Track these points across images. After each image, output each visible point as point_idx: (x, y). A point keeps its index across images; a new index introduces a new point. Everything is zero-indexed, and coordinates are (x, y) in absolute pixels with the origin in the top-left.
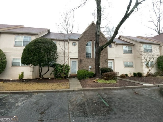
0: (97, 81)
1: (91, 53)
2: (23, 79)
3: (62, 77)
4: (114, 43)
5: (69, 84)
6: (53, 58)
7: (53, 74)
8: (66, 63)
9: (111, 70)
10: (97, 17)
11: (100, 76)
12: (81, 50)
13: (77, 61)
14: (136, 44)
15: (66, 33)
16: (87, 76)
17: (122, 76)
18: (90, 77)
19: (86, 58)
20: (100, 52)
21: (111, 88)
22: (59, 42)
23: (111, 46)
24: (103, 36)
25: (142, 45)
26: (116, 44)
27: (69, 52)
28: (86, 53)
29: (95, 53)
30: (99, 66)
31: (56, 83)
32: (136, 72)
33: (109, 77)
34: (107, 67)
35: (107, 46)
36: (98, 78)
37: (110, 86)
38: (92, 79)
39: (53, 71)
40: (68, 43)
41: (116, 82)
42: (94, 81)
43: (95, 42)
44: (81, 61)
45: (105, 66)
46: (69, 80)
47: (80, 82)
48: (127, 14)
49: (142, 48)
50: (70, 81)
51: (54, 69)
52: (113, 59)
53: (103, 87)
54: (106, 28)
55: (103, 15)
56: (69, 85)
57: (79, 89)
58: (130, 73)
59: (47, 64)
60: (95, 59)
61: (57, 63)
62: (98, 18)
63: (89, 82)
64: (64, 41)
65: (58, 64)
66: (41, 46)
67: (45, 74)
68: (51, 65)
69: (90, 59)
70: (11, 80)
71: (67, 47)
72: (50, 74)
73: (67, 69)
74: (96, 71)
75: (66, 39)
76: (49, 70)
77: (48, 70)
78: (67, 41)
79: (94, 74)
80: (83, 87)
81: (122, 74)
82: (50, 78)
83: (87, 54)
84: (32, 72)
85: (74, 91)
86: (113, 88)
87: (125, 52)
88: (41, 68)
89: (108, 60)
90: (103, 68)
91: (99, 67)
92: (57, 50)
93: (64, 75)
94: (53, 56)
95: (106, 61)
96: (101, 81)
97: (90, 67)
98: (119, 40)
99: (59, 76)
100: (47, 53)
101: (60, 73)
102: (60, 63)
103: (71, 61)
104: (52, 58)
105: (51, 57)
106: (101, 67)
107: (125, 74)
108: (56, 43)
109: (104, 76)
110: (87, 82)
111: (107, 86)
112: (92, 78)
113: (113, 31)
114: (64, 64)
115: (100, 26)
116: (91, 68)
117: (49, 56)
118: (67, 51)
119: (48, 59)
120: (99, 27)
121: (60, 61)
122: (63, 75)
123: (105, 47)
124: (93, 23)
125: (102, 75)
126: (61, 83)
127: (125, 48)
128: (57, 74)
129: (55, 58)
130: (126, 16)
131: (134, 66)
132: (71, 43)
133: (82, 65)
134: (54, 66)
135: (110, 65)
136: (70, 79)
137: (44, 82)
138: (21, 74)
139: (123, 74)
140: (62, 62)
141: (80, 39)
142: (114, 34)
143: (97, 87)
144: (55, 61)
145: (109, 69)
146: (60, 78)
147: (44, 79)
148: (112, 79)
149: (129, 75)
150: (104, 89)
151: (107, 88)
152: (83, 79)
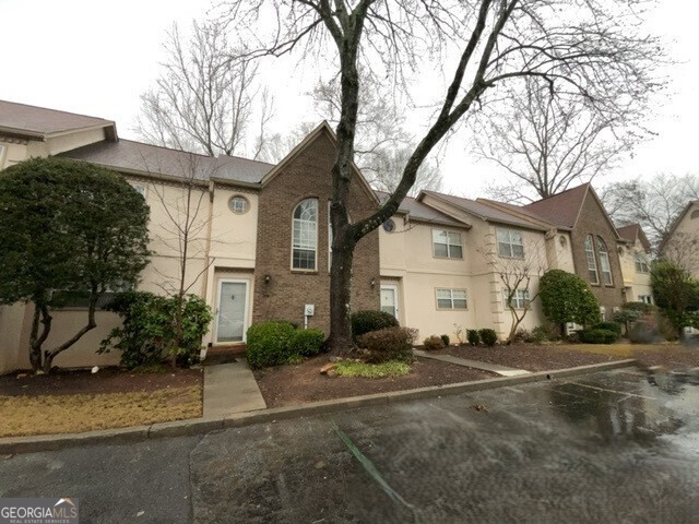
0: (336, 368)
1: (316, 250)
3: (165, 363)
4: (402, 215)
5: (202, 394)
6: (123, 264)
7: (118, 346)
8: (190, 292)
9: (389, 321)
10: (340, 108)
11: (350, 347)
12: (272, 233)
13: (247, 282)
14: (476, 226)
15: (203, 151)
16: (293, 352)
18: (305, 355)
19: (292, 268)
20: (351, 248)
21: (390, 394)
22: (159, 188)
23: (390, 228)
24: (363, 185)
25: (492, 229)
26: (407, 219)
27: (208, 240)
28: (293, 248)
29: (330, 250)
30: (347, 305)
31: (130, 394)
32: (478, 328)
33: (383, 350)
34: (375, 309)
35: (377, 226)
36: (338, 358)
37: (387, 388)
38: (317, 364)
39: (116, 333)
40: (207, 195)
41: (407, 368)
42: (323, 370)
43: (329, 203)
44: (267, 282)
45: (369, 306)
46: (201, 375)
47: (257, 380)
48: (448, 116)
49: (493, 240)
50: (207, 376)
51: (124, 318)
52: (398, 279)
53: (358, 395)
54: (375, 155)
55: (365, 103)
56: (202, 399)
57: (252, 414)
58: (456, 330)
59: (83, 295)
60: (332, 275)
61: (141, 288)
62: (343, 113)
63: (302, 374)
64: (189, 185)
65: (146, 297)
66: (55, 198)
67: (66, 347)
68: (107, 300)
69: (309, 274)
71: (203, 215)
72: (99, 347)
73: (193, 320)
74: (332, 326)
75: (201, 175)
76: (91, 325)
77: (87, 324)
78: (204, 187)
79: (325, 339)
80: (269, 405)
81: (429, 336)
82: (95, 370)
83: (296, 254)
85: (223, 425)
86: (397, 393)
87: (440, 252)
88: (45, 314)
89: (382, 282)
90: (359, 315)
91: (343, 310)
92: (148, 228)
93: (180, 350)
94: (122, 253)
95: (374, 282)
96: (348, 370)
97: (309, 308)
98: (420, 207)
99: (149, 355)
100: (91, 237)
101: (158, 338)
102: (157, 292)
103: (216, 280)
104: (114, 263)
105: (111, 256)
106: (353, 307)
107: (439, 335)
108: (144, 193)
109: (366, 347)
110: (292, 376)
111: (377, 391)
112: (315, 360)
113: (398, 169)
114: (182, 293)
115: (351, 146)
116: (312, 312)
117: (99, 252)
118: (203, 234)
119: (91, 266)
120: (346, 149)
121: (158, 281)
122: (172, 352)
123: (371, 229)
124: (324, 129)
125: (355, 340)
126: (160, 392)
127: (438, 236)
128: (137, 349)
129: (131, 262)
130: (444, 123)
131: (469, 304)
132: (223, 196)
133: (274, 299)
134: (121, 304)
135: (387, 300)
136: (207, 370)
137: (54, 391)
139: (432, 337)
140: (167, 287)
141: (267, 187)
142: (401, 183)
143: (335, 397)
144: (132, 280)
145: (384, 315)
146: (156, 368)
147: (55, 372)
148: (394, 357)
149: (453, 340)
150: (364, 404)
151: (373, 400)
152: (274, 365)
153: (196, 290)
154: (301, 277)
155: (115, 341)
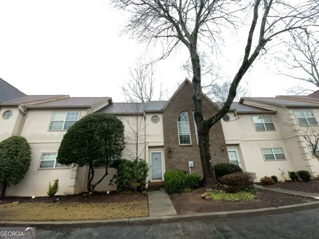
0: (210, 195)
1: (190, 134)
2: (57, 194)
3: (133, 190)
4: (233, 111)
5: (148, 205)
6: (116, 149)
7: (116, 182)
8: (140, 158)
9: (235, 169)
10: (192, 71)
11: (216, 183)
12: (170, 130)
13: (161, 152)
14: (279, 111)
15: (140, 101)
16: (186, 186)
17: (266, 182)
18: (192, 187)
19: (180, 144)
20: (208, 131)
22: (127, 118)
23: (227, 119)
24: (208, 101)
25: (291, 111)
26: (236, 113)
27: (145, 135)
28: (179, 135)
29: (197, 134)
30: (210, 161)
31: (121, 204)
32: (296, 170)
33: (235, 185)
34: (227, 162)
35: (219, 119)
36: (210, 190)
37: (242, 207)
38: (198, 192)
39: (115, 177)
40: (143, 118)
41: (253, 196)
42: (203, 196)
43: (193, 112)
44: (170, 151)
45: (222, 161)
46: (147, 196)
47: (171, 200)
48: (247, 61)
49: (293, 117)
50: (149, 197)
51: (117, 170)
52: (237, 145)
53: (225, 211)
54: (212, 87)
55: (204, 66)
56: (148, 208)
57: (171, 217)
58: (280, 172)
59: (104, 162)
60: (199, 146)
61: (123, 158)
62: (194, 73)
63: (192, 198)
64: (136, 115)
65: (124, 161)
66: (95, 127)
67: (99, 182)
68: (111, 163)
69: (188, 146)
70: (33, 197)
71: (143, 126)
72: (109, 183)
73: (142, 171)
74: (204, 173)
75: (141, 111)
76: (107, 174)
77: (105, 173)
78: (142, 115)
79: (201, 179)
80: (179, 213)
81: (263, 176)
82: (108, 192)
83: (181, 137)
84: (74, 180)
85: (159, 221)
86: (249, 211)
87: (260, 128)
88: (92, 170)
89: (227, 147)
90: (218, 166)
91: (209, 164)
92: (124, 133)
93: (138, 184)
94: (115, 144)
95: (223, 148)
96: (218, 196)
97: (191, 163)
98: (242, 106)
99: (127, 186)
100: (106, 140)
101: (129, 179)
102: (128, 159)
103: (149, 152)
104: (114, 149)
105: (112, 146)
106: (214, 162)
107: (270, 175)
108: (122, 121)
109: (225, 184)
110: (187, 198)
111: (235, 209)
112: (198, 190)
113: (226, 90)
114: (137, 159)
115: (200, 85)
116: (192, 165)
117: (109, 145)
118: (143, 133)
119: (106, 150)
120: (198, 87)
121: (128, 155)
122: (135, 185)
123: (216, 121)
124: (187, 82)
125: (218, 180)
126: (131, 203)
127: (256, 120)
128: (122, 183)
129: (119, 148)
130: (246, 64)
131: (286, 156)
132: (149, 117)
133: (174, 159)
134: (118, 164)
135: (232, 157)
136: (149, 193)
137: (95, 201)
138: (53, 184)
139: (265, 177)
140: (132, 156)
141: (165, 110)
142: (229, 96)
143: (212, 211)
144: (119, 155)
145: (232, 165)
146: (129, 192)
147: (96, 193)
148: (243, 190)
149: (280, 178)
150: (230, 216)
151: (234, 214)
152: (177, 192)
153: (142, 157)
154: (185, 148)
155: (115, 180)
